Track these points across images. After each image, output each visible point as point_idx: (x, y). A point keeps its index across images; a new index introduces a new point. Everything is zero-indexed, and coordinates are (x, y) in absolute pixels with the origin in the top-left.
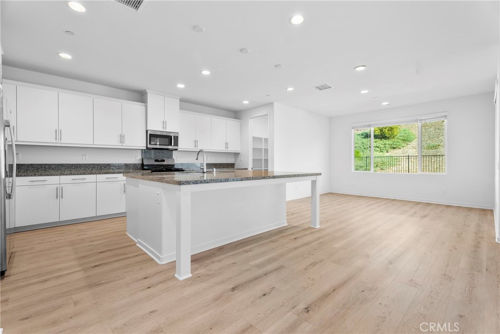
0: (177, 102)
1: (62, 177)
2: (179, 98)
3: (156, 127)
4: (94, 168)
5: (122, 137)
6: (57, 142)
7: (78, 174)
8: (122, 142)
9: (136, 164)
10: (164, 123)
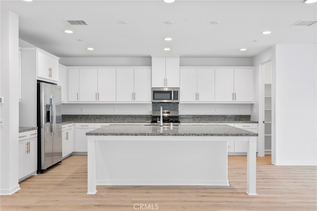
0: (178, 60)
1: (96, 124)
2: (179, 56)
3: (159, 84)
4: (120, 118)
5: (134, 95)
6: (97, 101)
7: (104, 122)
8: (134, 98)
9: (147, 115)
10: (165, 81)
